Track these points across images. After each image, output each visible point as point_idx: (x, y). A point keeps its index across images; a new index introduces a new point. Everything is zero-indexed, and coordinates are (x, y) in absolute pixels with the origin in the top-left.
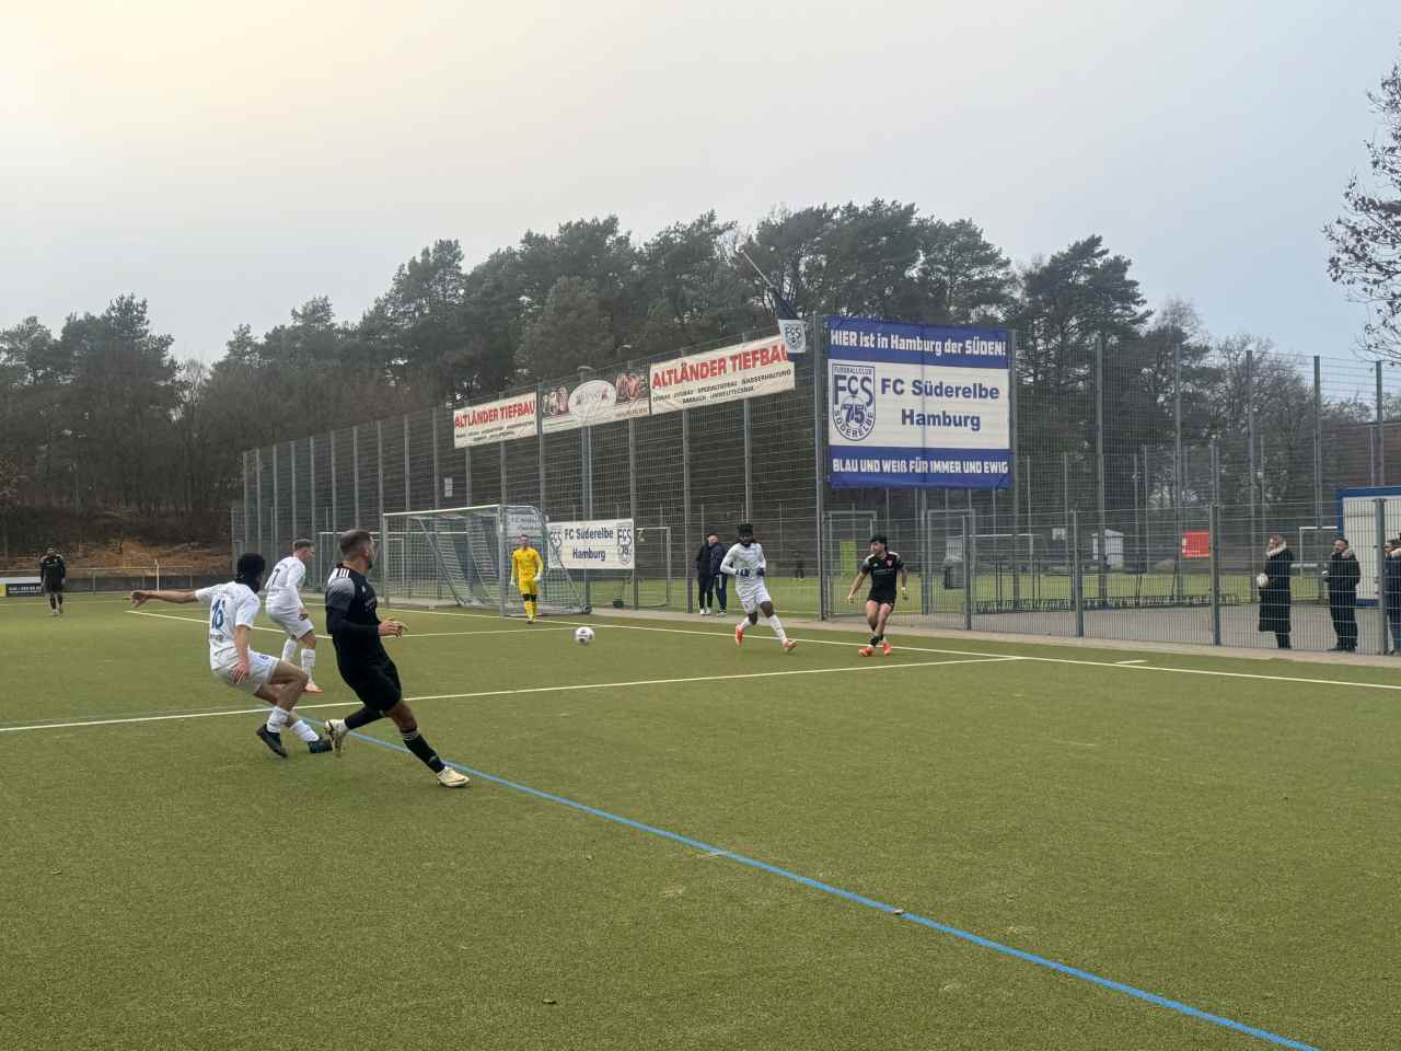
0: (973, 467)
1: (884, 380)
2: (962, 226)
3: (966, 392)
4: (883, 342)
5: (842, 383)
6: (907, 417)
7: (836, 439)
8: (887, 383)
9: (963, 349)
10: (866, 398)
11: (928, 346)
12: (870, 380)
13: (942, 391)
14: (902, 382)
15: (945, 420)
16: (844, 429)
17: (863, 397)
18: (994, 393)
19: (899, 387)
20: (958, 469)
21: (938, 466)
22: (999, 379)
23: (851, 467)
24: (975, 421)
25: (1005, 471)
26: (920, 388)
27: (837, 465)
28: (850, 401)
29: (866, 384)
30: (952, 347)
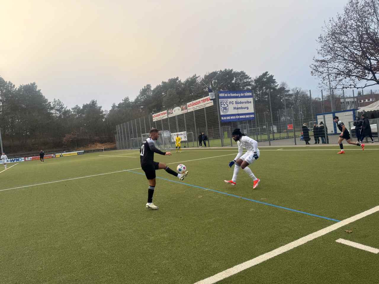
0: (247, 116)
1: (230, 102)
2: (242, 72)
3: (245, 103)
4: (229, 95)
5: (222, 103)
6: (234, 108)
7: (222, 113)
9: (244, 95)
10: (227, 106)
11: (237, 95)
12: (227, 102)
13: (241, 103)
14: (233, 102)
15: (242, 108)
16: (223, 111)
17: (226, 105)
18: (250, 102)
19: (233, 103)
20: (245, 117)
21: (241, 117)
22: (251, 99)
23: (225, 118)
25: (254, 116)
26: (236, 103)
27: (222, 118)
28: (224, 106)
29: (226, 103)
30: (242, 95)
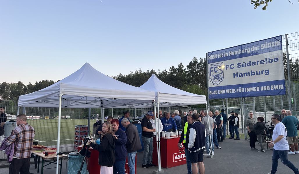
8: (228, 66)
24: (267, 72)
